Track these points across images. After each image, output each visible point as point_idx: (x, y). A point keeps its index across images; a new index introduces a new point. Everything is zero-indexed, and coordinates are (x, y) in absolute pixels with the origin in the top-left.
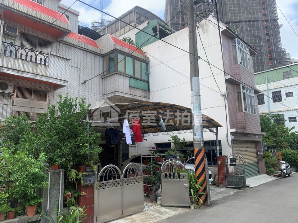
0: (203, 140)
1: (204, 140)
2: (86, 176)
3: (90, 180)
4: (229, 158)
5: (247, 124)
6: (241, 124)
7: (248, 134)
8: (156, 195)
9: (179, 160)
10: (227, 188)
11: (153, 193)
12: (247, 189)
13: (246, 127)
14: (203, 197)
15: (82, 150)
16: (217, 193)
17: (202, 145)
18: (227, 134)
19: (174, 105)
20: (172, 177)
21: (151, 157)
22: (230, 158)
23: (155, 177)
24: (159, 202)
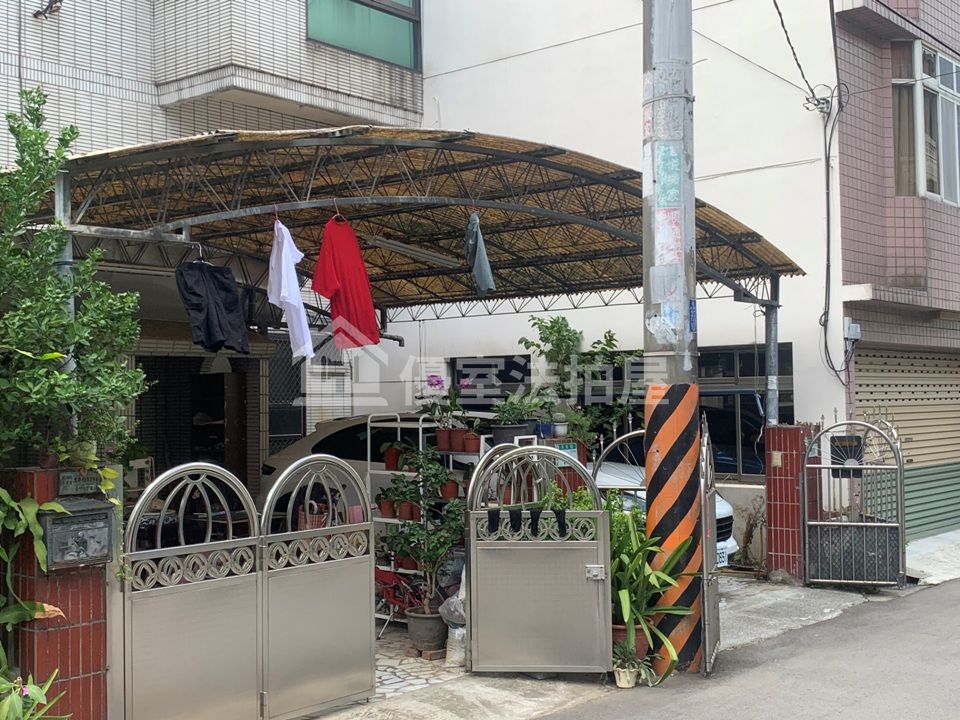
0: (695, 340)
1: (701, 343)
2: (59, 518)
3: (83, 544)
4: (829, 435)
5: (933, 264)
6: (901, 262)
7: (932, 315)
8: (440, 618)
9: (564, 443)
10: (809, 585)
11: (427, 610)
12: (908, 591)
13: (926, 278)
14: (683, 631)
15: (35, 381)
16: (758, 612)
17: (688, 365)
18: (826, 313)
19: (552, 148)
20: (525, 529)
21: (421, 426)
22: (833, 439)
23: (437, 530)
24: (455, 655)
